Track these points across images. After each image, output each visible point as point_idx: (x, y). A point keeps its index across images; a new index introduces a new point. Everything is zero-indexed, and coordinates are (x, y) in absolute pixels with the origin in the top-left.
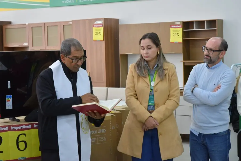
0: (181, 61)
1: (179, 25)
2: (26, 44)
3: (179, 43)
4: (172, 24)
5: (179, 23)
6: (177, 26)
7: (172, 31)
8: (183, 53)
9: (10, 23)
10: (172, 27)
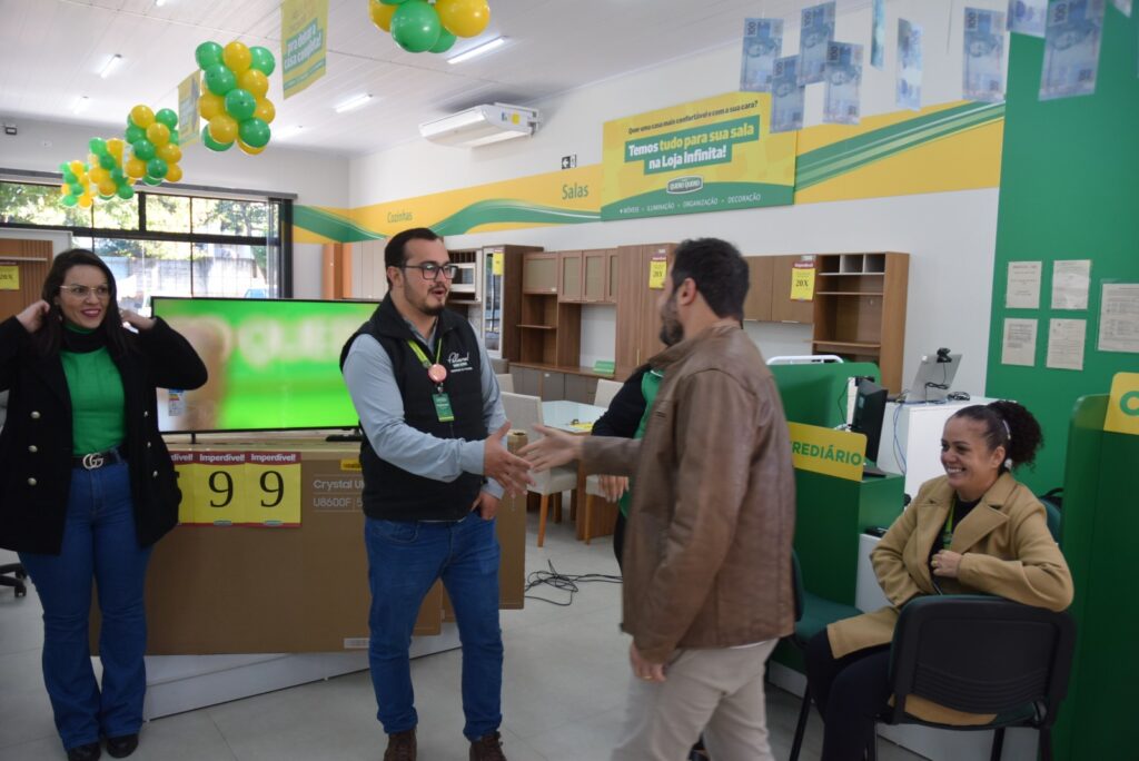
0: (806, 342)
1: (809, 262)
2: (554, 290)
3: (807, 301)
4: (795, 260)
5: (810, 258)
6: (806, 265)
7: (797, 274)
8: (813, 326)
9: (540, 250)
10: (796, 265)
